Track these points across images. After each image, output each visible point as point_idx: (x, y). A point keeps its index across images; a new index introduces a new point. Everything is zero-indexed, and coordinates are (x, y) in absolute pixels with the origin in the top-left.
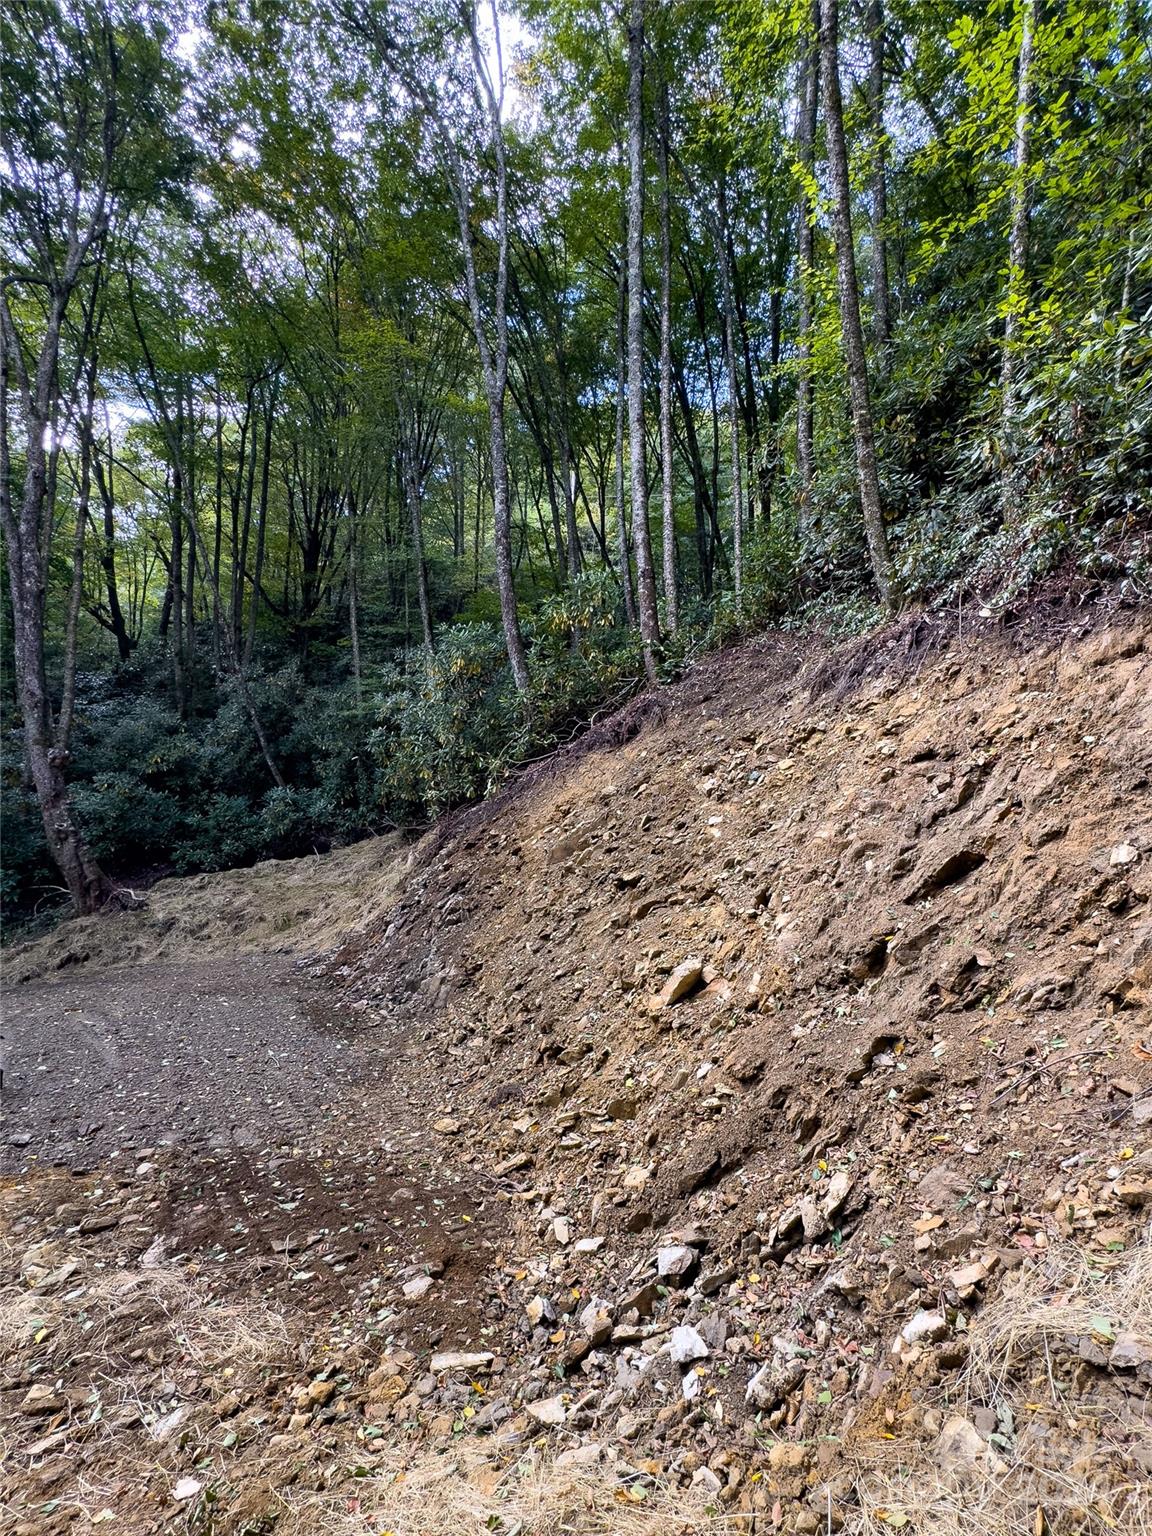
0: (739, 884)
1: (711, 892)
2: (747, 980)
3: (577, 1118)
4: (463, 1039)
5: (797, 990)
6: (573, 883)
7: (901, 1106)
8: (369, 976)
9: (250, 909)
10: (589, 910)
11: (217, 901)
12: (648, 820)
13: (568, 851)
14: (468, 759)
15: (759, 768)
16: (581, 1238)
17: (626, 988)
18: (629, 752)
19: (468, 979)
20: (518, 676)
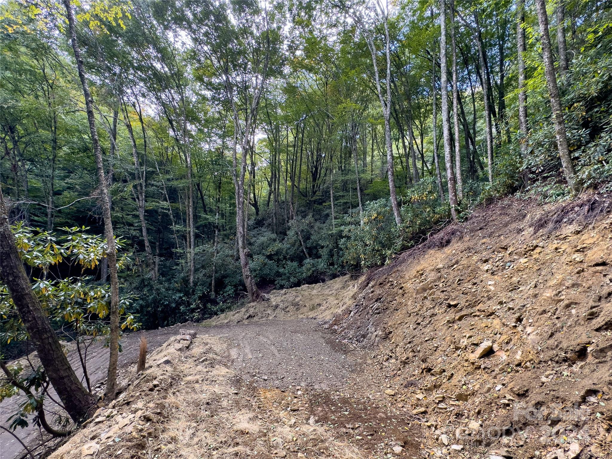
0: (506, 312)
1: (492, 314)
2: (515, 353)
3: (444, 398)
4: (388, 359)
5: (541, 361)
6: (428, 303)
7: (604, 421)
8: (346, 331)
9: (301, 302)
10: (436, 315)
11: (291, 299)
12: (459, 280)
13: (424, 290)
14: (378, 251)
15: (511, 261)
16: (453, 444)
17: (457, 349)
18: (448, 250)
19: (387, 337)
20: (397, 219)
